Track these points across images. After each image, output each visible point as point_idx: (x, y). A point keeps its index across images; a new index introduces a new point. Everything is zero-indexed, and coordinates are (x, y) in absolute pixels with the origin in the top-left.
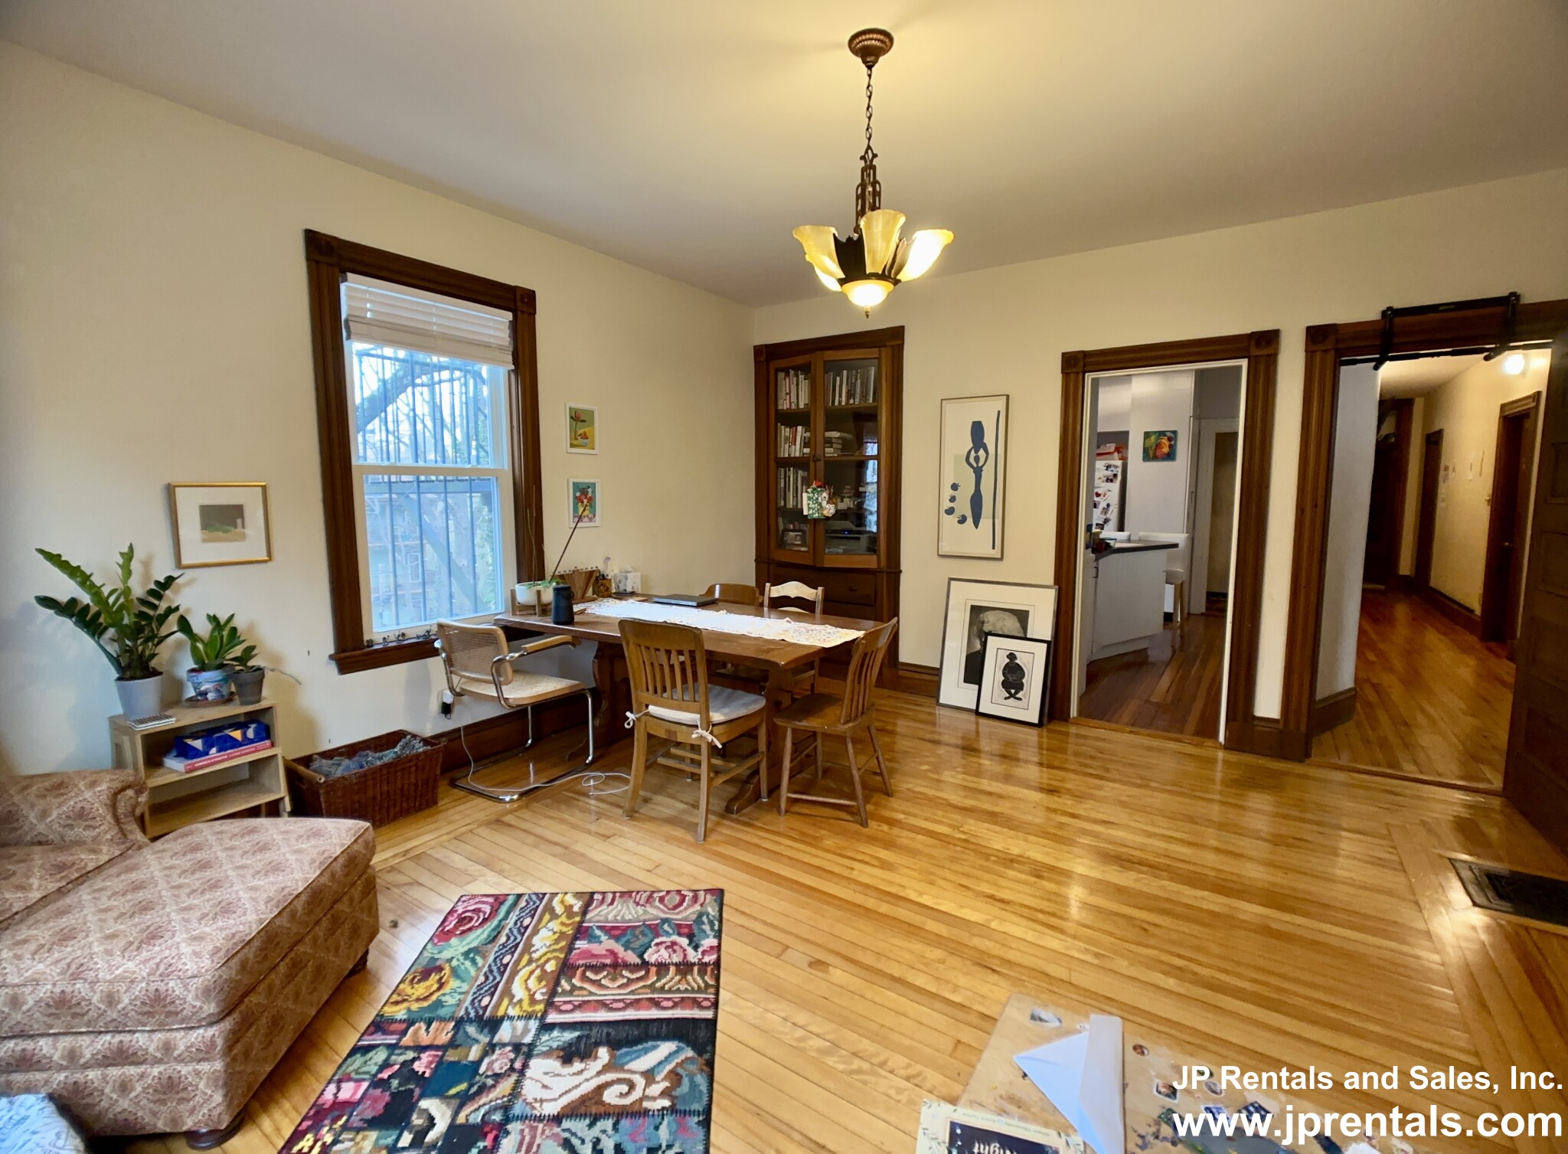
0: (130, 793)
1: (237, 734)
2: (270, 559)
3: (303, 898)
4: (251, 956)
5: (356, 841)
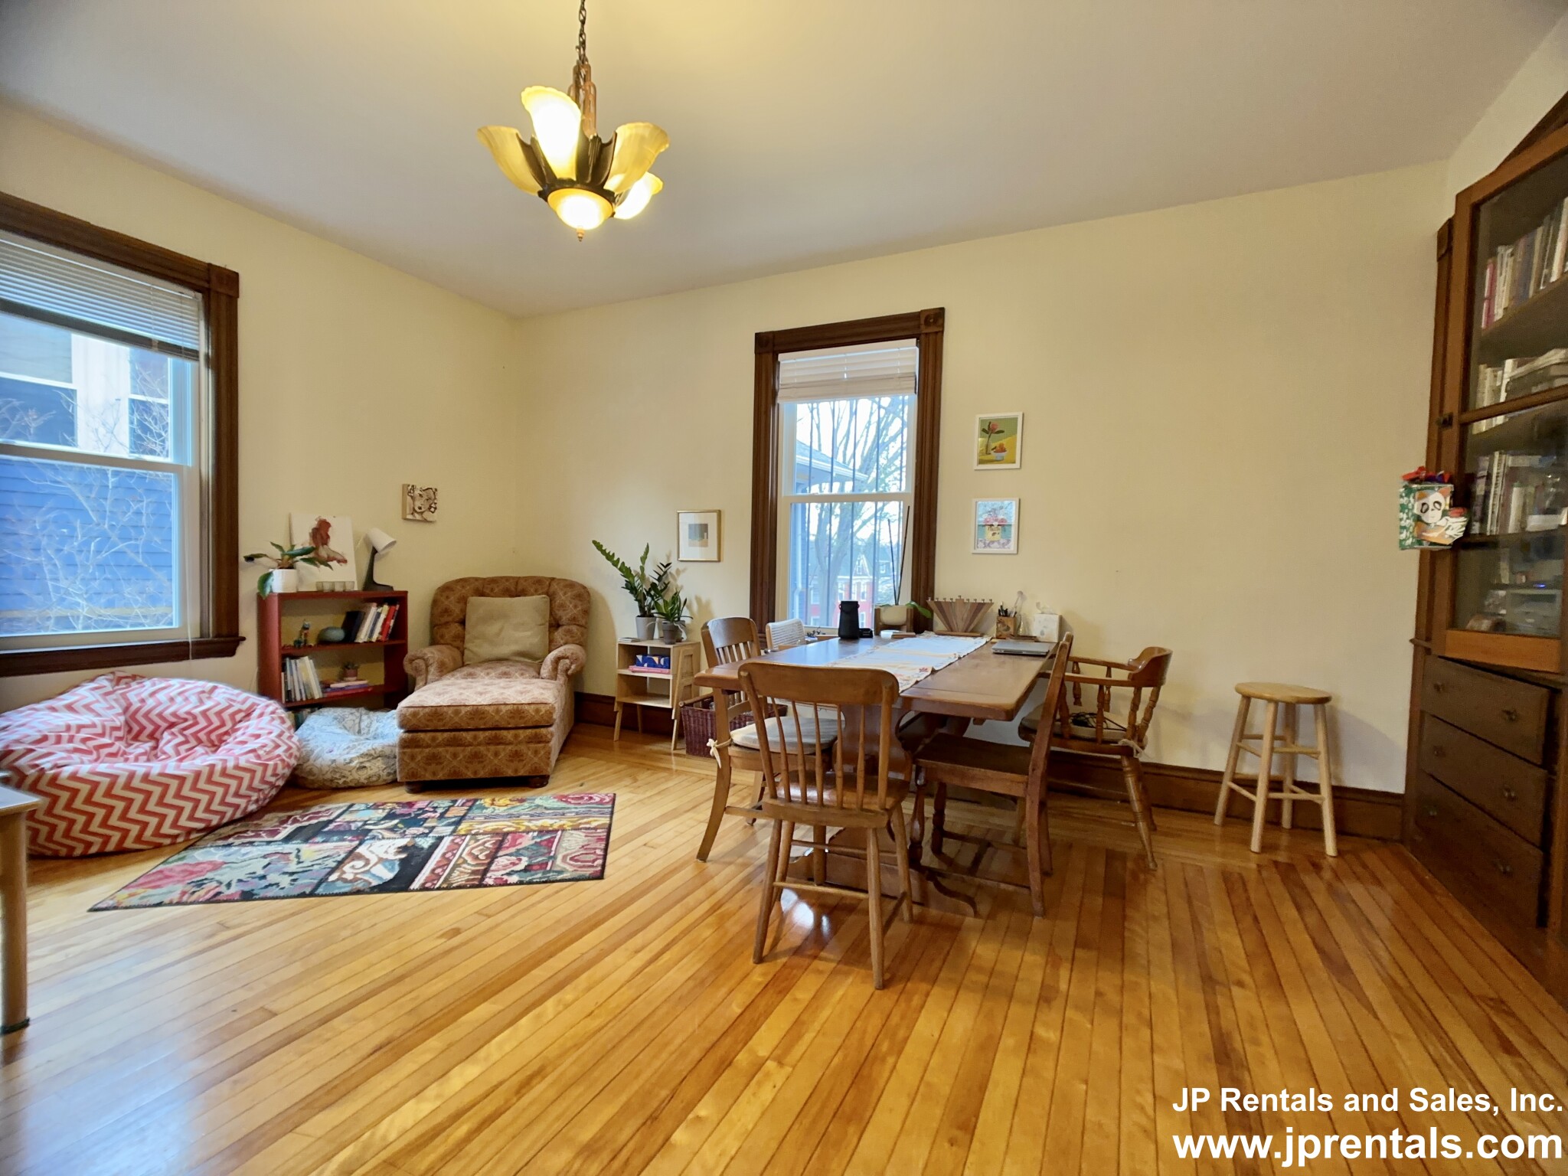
0: (567, 661)
1: (656, 659)
2: (719, 561)
3: (468, 709)
4: (421, 714)
5: (529, 704)
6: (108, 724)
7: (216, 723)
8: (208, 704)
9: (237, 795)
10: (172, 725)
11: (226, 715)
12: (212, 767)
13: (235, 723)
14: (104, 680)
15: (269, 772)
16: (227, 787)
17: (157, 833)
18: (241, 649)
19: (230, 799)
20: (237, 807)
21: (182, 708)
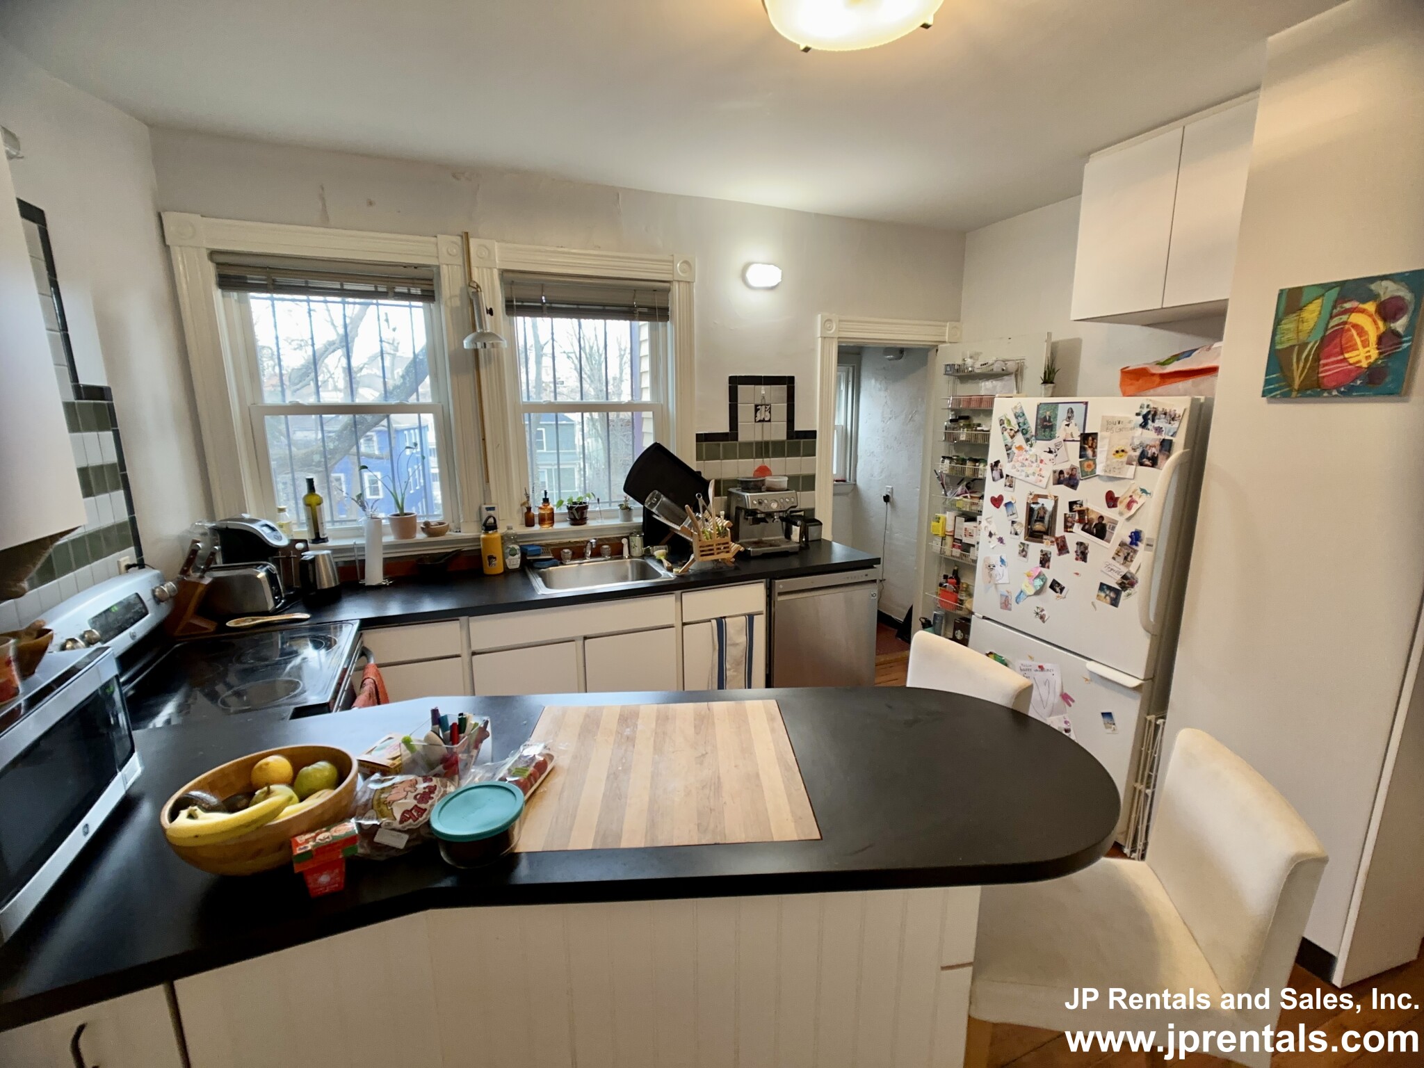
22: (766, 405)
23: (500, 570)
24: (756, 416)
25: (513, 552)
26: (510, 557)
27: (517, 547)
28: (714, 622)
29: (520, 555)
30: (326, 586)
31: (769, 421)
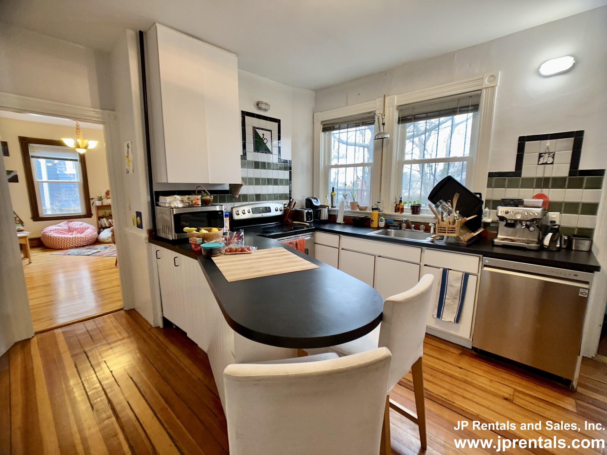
6: (64, 229)
7: (82, 230)
8: (81, 226)
9: (80, 241)
10: (75, 230)
11: (84, 228)
12: (76, 237)
13: (85, 230)
14: (65, 222)
15: (87, 238)
16: (78, 240)
17: (66, 246)
18: (93, 216)
19: (79, 242)
20: (81, 244)
21: (77, 227)
22: (549, 153)
23: (376, 226)
24: (539, 161)
25: (382, 220)
26: (380, 222)
27: (383, 219)
28: (442, 270)
29: (384, 222)
30: (323, 219)
31: (552, 163)
